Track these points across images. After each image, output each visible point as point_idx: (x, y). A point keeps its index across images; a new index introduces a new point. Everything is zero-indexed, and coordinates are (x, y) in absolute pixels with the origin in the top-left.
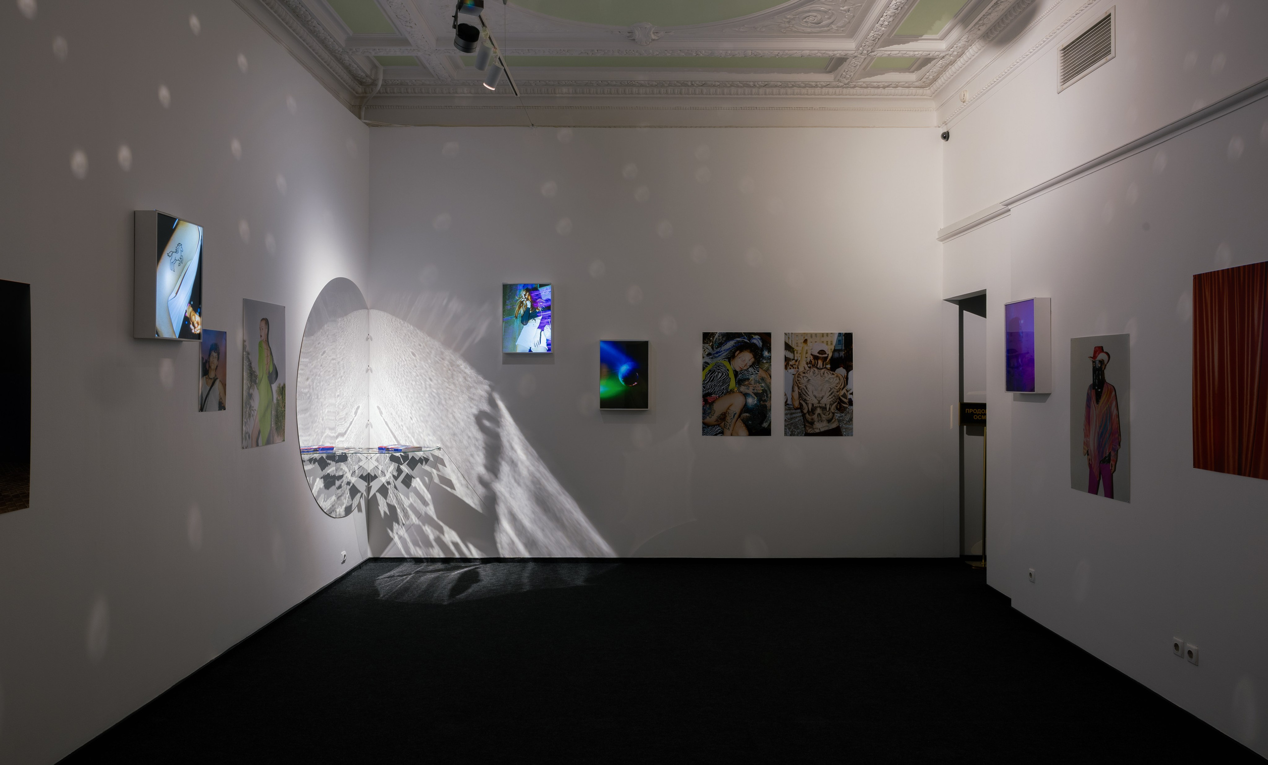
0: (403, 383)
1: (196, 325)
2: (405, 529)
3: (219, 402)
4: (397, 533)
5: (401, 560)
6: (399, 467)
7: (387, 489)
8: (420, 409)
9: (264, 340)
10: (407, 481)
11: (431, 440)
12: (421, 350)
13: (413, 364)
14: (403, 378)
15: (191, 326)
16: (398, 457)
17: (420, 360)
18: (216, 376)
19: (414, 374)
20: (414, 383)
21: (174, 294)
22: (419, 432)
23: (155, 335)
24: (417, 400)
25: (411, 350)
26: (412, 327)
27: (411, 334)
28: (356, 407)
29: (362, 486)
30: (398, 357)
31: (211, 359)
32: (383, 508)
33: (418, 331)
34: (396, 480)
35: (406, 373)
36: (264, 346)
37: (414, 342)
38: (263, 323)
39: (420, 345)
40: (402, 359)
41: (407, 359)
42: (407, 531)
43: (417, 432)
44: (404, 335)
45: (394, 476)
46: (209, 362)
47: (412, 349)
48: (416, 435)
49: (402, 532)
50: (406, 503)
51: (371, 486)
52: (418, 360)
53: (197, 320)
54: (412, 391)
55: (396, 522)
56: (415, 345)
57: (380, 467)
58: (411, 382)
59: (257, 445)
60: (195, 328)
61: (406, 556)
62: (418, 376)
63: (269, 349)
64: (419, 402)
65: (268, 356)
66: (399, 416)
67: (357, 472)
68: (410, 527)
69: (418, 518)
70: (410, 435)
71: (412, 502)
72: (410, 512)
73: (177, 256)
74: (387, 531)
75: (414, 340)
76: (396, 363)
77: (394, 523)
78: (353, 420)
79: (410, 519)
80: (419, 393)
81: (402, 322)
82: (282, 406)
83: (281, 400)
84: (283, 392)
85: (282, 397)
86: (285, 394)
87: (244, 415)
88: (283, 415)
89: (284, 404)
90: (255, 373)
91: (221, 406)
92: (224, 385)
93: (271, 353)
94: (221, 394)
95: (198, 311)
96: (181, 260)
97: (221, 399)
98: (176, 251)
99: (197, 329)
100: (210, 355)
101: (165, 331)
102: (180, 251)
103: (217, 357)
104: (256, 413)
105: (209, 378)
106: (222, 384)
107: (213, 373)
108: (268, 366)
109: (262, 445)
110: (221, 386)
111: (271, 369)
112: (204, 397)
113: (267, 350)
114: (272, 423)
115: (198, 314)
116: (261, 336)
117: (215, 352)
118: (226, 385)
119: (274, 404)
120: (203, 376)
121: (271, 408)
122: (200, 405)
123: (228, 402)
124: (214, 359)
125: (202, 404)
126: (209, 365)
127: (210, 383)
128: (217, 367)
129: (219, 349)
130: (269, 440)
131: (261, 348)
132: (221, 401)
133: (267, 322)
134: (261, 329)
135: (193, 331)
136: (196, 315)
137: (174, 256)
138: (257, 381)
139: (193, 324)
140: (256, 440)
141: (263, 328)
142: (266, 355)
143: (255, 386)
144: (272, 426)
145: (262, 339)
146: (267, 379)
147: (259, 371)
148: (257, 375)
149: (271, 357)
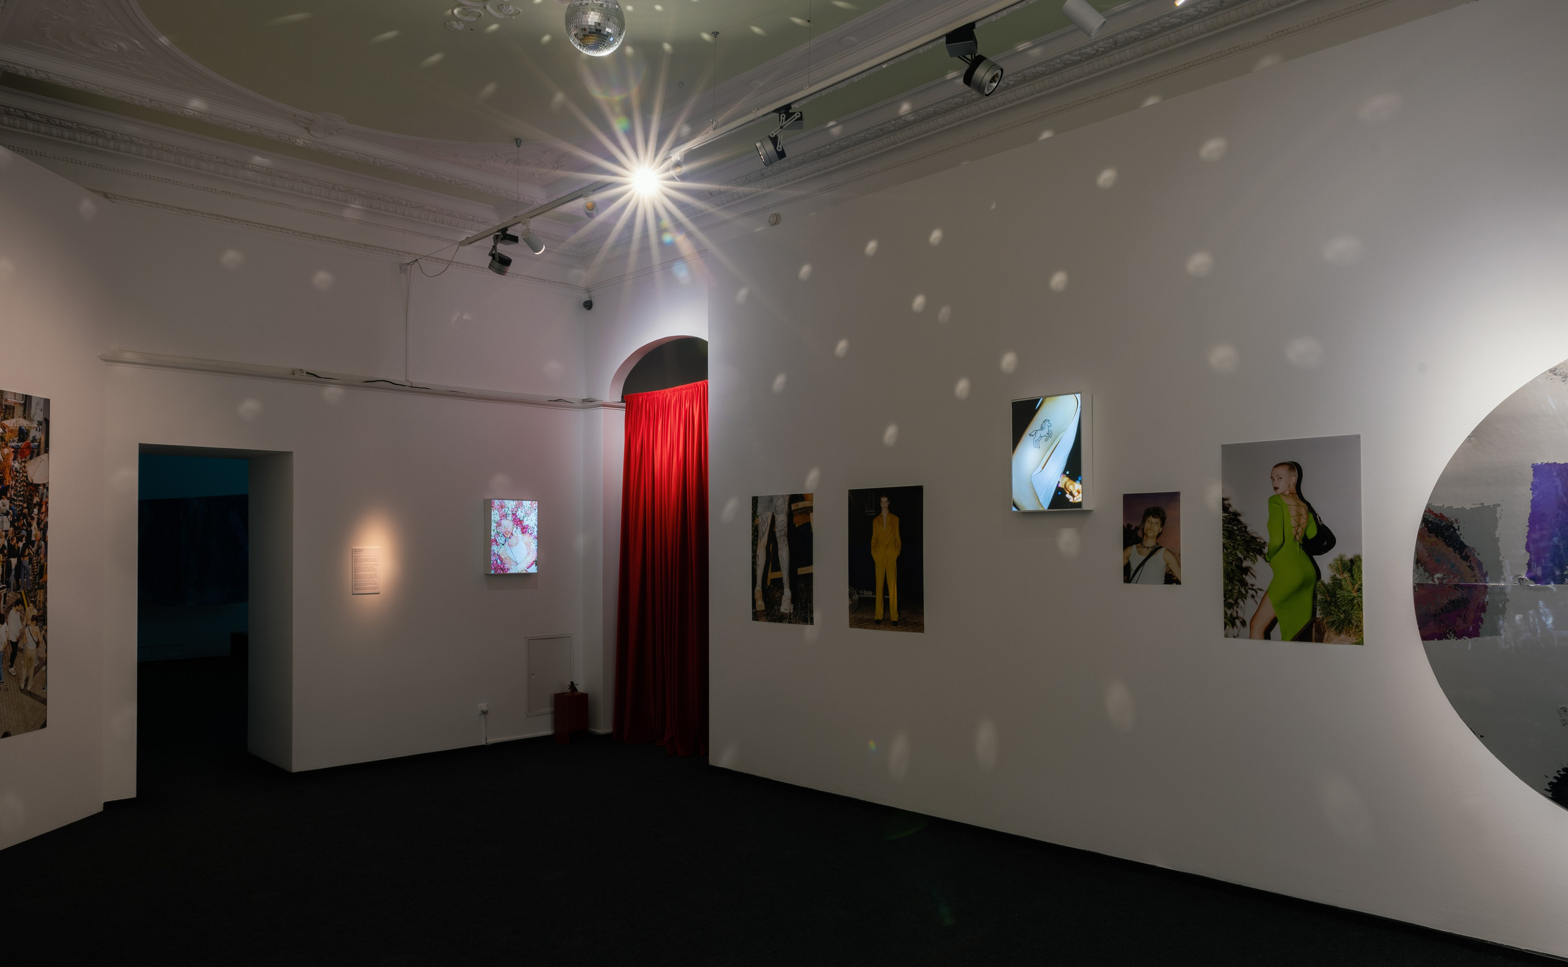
1: (1076, 494)
3: (1166, 574)
9: (1287, 493)
15: (1068, 496)
18: (1157, 544)
21: (1040, 469)
23: (1012, 509)
31: (1147, 525)
36: (1290, 502)
38: (1283, 471)
46: (1143, 529)
53: (1076, 489)
59: (1267, 636)
60: (1074, 497)
63: (1302, 504)
65: (1299, 515)
73: (1044, 432)
82: (1350, 588)
83: (1349, 579)
84: (1355, 567)
85: (1352, 576)
86: (1360, 571)
87: (1227, 594)
88: (1355, 604)
89: (1357, 586)
90: (1258, 540)
91: (1171, 579)
92: (1177, 556)
93: (1311, 510)
94: (1170, 566)
95: (1077, 480)
96: (1049, 435)
97: (1170, 571)
98: (1042, 428)
99: (1078, 497)
100: (1144, 521)
101: (1028, 505)
102: (1047, 427)
103: (1159, 523)
104: (1261, 594)
105: (1140, 549)
106: (1173, 554)
107: (1150, 543)
108: (1300, 529)
109: (1283, 639)
110: (1169, 555)
111: (1312, 533)
112: (1134, 567)
113: (1298, 506)
114: (1318, 612)
115: (1078, 482)
116: (1276, 489)
117: (1154, 517)
118: (1180, 555)
119: (1323, 584)
120: (1132, 545)
121: (1315, 590)
122: (1125, 575)
123: (1184, 575)
124: (1153, 525)
125: (1129, 575)
126: (1140, 534)
127: (1147, 552)
128: (1159, 535)
129: (1164, 513)
130: (1308, 634)
131: (1277, 505)
132: (1170, 573)
133: (1295, 467)
134: (1276, 479)
135: (1071, 500)
136: (1075, 484)
137: (1039, 433)
138: (1266, 551)
139: (1071, 494)
140: (1263, 630)
141: (1281, 476)
142: (1293, 513)
143: (1258, 557)
144: (1317, 616)
145: (1279, 491)
146: (1297, 548)
147: (1271, 536)
148: (1265, 543)
149: (1311, 516)
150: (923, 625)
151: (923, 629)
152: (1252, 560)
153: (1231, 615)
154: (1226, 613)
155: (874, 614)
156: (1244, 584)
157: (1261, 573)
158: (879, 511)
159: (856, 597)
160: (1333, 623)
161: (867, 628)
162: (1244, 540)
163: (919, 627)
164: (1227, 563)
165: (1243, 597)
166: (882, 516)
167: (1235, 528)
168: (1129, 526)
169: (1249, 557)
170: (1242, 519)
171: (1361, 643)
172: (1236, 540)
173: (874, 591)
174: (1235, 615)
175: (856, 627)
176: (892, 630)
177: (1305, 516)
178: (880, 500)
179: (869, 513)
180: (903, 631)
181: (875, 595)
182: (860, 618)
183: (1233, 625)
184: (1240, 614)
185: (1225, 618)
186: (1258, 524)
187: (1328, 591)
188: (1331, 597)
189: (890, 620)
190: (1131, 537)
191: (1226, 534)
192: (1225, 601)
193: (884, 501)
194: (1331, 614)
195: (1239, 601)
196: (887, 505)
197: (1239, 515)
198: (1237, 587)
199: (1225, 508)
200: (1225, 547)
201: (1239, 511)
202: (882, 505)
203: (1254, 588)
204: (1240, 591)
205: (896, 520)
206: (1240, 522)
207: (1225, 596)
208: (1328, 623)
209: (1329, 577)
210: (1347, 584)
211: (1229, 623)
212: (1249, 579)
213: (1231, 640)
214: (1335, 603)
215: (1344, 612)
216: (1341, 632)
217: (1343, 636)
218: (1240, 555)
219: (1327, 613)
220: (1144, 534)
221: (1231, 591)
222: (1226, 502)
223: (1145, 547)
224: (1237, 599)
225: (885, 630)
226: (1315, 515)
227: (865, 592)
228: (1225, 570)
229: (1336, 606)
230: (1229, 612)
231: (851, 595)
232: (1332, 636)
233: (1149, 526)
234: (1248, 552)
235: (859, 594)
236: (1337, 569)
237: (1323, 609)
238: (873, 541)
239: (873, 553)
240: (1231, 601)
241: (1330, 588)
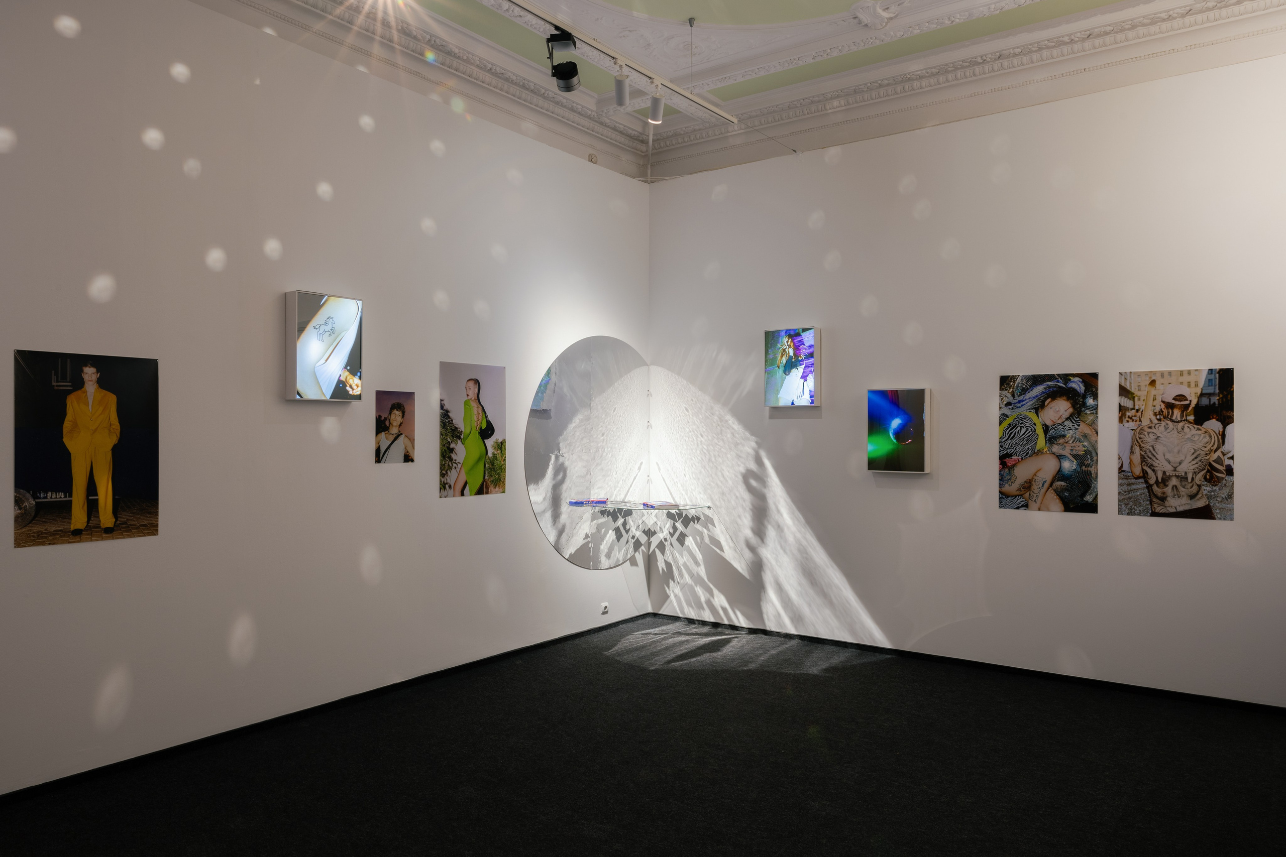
0: (678, 439)
1: (355, 387)
2: (680, 587)
3: (405, 455)
4: (673, 591)
5: (676, 619)
6: (674, 524)
7: (664, 546)
8: (692, 466)
9: (473, 399)
10: (682, 539)
11: (702, 499)
12: (693, 405)
13: (686, 420)
14: (678, 434)
15: (348, 388)
16: (673, 514)
17: (692, 416)
18: (399, 432)
19: (687, 430)
20: (687, 439)
21: (323, 361)
22: (691, 489)
23: (295, 397)
24: (689, 457)
25: (684, 405)
26: (685, 382)
27: (685, 388)
28: (640, 462)
29: (643, 539)
30: (674, 413)
31: (393, 417)
32: (661, 565)
33: (690, 385)
34: (672, 537)
35: (680, 429)
36: (474, 405)
37: (687, 397)
38: (471, 384)
39: (692, 400)
40: (677, 415)
41: (681, 415)
42: (681, 590)
43: (690, 490)
44: (678, 389)
45: (670, 533)
46: (390, 419)
47: (686, 404)
48: (689, 492)
49: (677, 590)
50: (681, 561)
51: (651, 542)
52: (691, 416)
53: (356, 383)
54: (686, 447)
55: (672, 580)
56: (687, 400)
57: (659, 523)
58: (685, 438)
59: (462, 494)
60: (353, 390)
61: (681, 616)
62: (690, 432)
63: (480, 407)
64: (692, 459)
65: (479, 414)
66: (674, 473)
67: (641, 526)
68: (684, 586)
69: (691, 578)
70: (683, 493)
71: (686, 561)
72: (684, 571)
73: (328, 328)
74: (664, 588)
75: (687, 395)
76: (672, 419)
77: (670, 581)
78: (637, 475)
79: (684, 578)
80: (692, 450)
81: (677, 377)
82: (500, 459)
83: (500, 454)
84: (503, 447)
85: (502, 452)
86: (505, 448)
87: (442, 467)
88: (502, 469)
89: (503, 458)
90: (459, 429)
91: (408, 459)
92: (412, 441)
93: (484, 411)
94: (407, 448)
95: (357, 375)
96: (332, 331)
97: (407, 452)
98: (326, 324)
99: (357, 390)
100: (390, 413)
101: (310, 393)
102: (330, 324)
103: (401, 415)
104: (459, 466)
105: (387, 435)
106: (410, 439)
107: (394, 430)
108: (479, 423)
109: (470, 495)
110: (407, 440)
111: (484, 426)
112: (383, 450)
113: (478, 407)
114: (486, 475)
115: (357, 377)
116: (468, 395)
117: (397, 410)
118: (414, 440)
119: (489, 457)
120: (381, 432)
121: (485, 462)
122: (376, 457)
123: (417, 455)
124: (396, 416)
125: (379, 456)
126: (387, 423)
127: (392, 438)
128: (401, 424)
129: (404, 408)
130: (481, 490)
131: (468, 406)
132: (407, 454)
133: (477, 382)
134: (468, 389)
135: (351, 393)
136: (354, 378)
137: (323, 328)
138: (462, 437)
139: (351, 386)
140: (460, 490)
141: (470, 387)
142: (476, 412)
143: (459, 441)
144: (486, 478)
145: (469, 397)
146: (477, 435)
147: (465, 427)
148: (462, 431)
149: (484, 414)
150: (157, 525)
151: (157, 531)
152: (455, 443)
153: (444, 482)
154: (441, 481)
155: (70, 524)
156: (451, 459)
157: (461, 452)
158: (79, 384)
159: (30, 503)
160: (493, 481)
161: (54, 544)
162: (451, 429)
163: (152, 529)
164: (443, 445)
165: (450, 468)
166: (86, 392)
167: (447, 421)
168: (380, 416)
169: (453, 441)
170: (450, 414)
171: (504, 492)
172: (447, 429)
173: (68, 490)
174: (446, 482)
175: (29, 546)
176: (103, 539)
177: (481, 414)
178: (82, 371)
179: (57, 386)
180: (124, 538)
181: (71, 496)
182: (38, 532)
183: (445, 488)
184: (449, 481)
185: (440, 484)
186: (458, 420)
187: (491, 462)
188: (492, 465)
189: (98, 526)
190: (381, 426)
191: (442, 425)
192: (441, 472)
193: (90, 373)
194: (492, 476)
195: (448, 471)
196: (95, 377)
197: (449, 412)
198: (447, 462)
199: (442, 407)
200: (441, 434)
201: (449, 409)
202: (86, 377)
203: (456, 462)
204: (449, 465)
205: (112, 399)
206: (449, 417)
207: (441, 469)
208: (490, 481)
209: (491, 453)
210: (499, 457)
211: (443, 488)
212: (453, 456)
213: (444, 499)
214: (494, 469)
215: (498, 474)
216: (496, 486)
217: (497, 489)
218: (449, 440)
219: (491, 476)
220: (390, 423)
221: (444, 465)
222: (442, 402)
223: (391, 434)
224: (447, 470)
225: (91, 541)
226: (486, 414)
227: (49, 494)
228: (441, 450)
229: (494, 471)
230: (443, 480)
231: (18, 502)
232: (493, 489)
233: (394, 418)
234: (453, 437)
235: (35, 497)
236: (495, 448)
237: (489, 473)
238: (67, 425)
239: (65, 440)
240: (444, 472)
241: (492, 460)
